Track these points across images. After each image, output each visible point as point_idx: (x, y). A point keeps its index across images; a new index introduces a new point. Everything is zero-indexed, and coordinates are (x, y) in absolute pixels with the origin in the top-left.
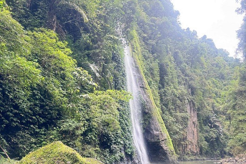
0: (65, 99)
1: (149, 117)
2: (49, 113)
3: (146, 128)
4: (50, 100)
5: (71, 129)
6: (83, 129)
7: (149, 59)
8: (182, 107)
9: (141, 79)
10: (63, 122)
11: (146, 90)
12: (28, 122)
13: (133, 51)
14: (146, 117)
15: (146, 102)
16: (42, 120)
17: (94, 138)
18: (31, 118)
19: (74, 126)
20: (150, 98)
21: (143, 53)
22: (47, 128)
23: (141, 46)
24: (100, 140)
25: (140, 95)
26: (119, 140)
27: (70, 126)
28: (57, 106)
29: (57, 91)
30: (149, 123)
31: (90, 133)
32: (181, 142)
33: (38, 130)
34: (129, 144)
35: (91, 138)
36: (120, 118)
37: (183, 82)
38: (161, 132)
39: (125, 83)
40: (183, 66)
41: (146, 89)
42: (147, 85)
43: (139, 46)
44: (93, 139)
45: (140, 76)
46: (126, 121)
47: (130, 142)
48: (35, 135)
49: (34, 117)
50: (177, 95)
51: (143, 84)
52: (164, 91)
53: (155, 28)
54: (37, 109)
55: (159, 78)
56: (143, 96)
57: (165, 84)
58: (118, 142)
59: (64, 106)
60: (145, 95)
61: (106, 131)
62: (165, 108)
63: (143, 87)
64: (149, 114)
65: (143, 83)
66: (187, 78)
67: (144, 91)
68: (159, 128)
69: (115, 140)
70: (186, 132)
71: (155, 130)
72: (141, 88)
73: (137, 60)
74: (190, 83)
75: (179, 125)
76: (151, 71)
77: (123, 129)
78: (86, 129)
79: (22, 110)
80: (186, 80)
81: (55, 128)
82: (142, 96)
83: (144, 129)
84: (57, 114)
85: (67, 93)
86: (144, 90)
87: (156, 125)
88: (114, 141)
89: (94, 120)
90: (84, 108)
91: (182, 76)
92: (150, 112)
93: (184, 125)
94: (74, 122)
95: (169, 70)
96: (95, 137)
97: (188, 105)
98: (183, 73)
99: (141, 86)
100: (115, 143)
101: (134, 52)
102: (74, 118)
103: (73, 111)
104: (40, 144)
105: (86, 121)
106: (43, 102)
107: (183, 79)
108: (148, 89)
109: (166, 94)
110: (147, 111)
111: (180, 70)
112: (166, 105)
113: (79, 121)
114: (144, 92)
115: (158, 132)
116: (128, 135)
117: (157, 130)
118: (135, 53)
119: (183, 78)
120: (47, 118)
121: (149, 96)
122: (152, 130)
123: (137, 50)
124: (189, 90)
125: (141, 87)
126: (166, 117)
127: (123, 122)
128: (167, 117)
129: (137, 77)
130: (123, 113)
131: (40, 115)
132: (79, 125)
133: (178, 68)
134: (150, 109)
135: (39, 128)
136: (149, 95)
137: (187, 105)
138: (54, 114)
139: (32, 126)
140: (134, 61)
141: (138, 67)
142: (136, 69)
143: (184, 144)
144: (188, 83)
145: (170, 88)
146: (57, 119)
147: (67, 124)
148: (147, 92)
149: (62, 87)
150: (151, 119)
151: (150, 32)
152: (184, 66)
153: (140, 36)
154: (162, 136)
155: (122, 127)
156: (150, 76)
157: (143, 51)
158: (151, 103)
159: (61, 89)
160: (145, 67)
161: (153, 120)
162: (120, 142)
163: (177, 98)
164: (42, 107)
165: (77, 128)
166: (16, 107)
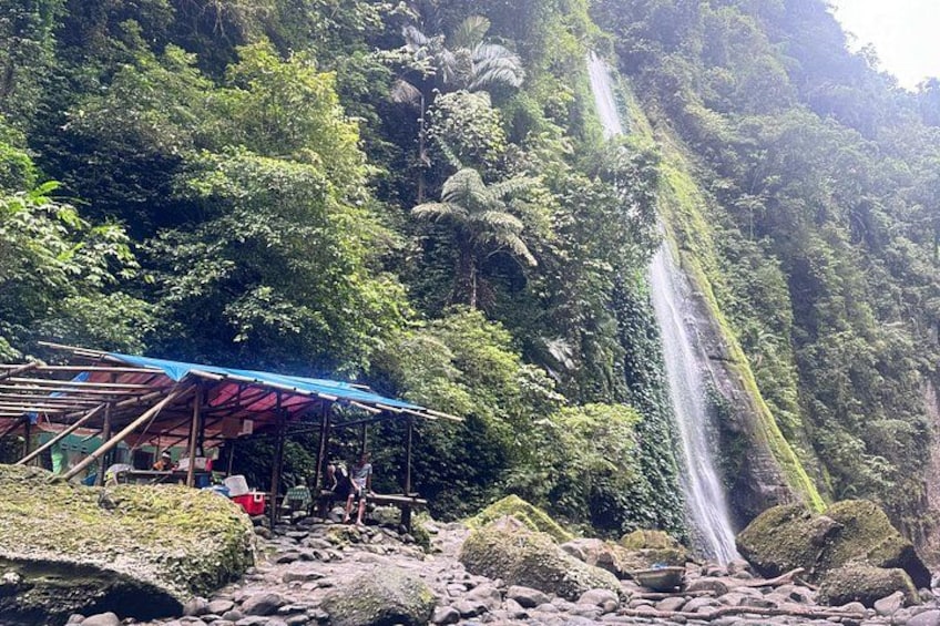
0: (506, 426)
1: (742, 446)
2: (483, 458)
3: (736, 476)
4: (481, 432)
5: (524, 485)
6: (549, 485)
7: (745, 259)
8: (899, 396)
9: (711, 333)
10: (510, 473)
11: (732, 365)
12: (451, 475)
13: (683, 248)
14: (735, 445)
15: (731, 400)
16: (473, 471)
17: (576, 504)
18: (455, 469)
19: (528, 478)
20: (746, 388)
21: (722, 242)
22: (482, 484)
23: (714, 220)
24: (591, 509)
25: (710, 382)
26: (643, 510)
27: (523, 479)
28: (494, 442)
29: (490, 414)
30: (746, 463)
31: (564, 494)
32: (903, 519)
33: (468, 489)
34: (675, 520)
35: (569, 504)
36: (645, 455)
37: (896, 308)
38: (782, 485)
39: (659, 354)
40: (893, 250)
41: (731, 360)
42: (735, 349)
43: (703, 224)
44: (573, 506)
45: (707, 322)
46: (662, 460)
47: (676, 516)
48: (465, 497)
49: (459, 467)
50: (871, 357)
51: (719, 349)
52: (815, 352)
53: (759, 155)
54: (463, 451)
55: (790, 312)
56: (722, 384)
57: (822, 326)
58: (639, 514)
59: (507, 440)
60: (727, 381)
61: (606, 488)
62: (825, 407)
63: (720, 358)
64: (744, 435)
65: (721, 345)
66: (915, 290)
67: (723, 368)
68: (776, 475)
69: (632, 509)
70: (924, 483)
71: (763, 481)
72: (714, 361)
73: (697, 274)
74: (930, 304)
75: (881, 461)
76: (757, 296)
77: (656, 483)
78: (555, 484)
79: (440, 455)
80: (911, 298)
81: (496, 484)
82: (717, 383)
83: (732, 479)
84: (497, 458)
85: (508, 413)
86: (724, 364)
87: (765, 466)
88: (629, 512)
89: (570, 464)
90: (547, 439)
91: (893, 286)
92: (745, 430)
93: (913, 459)
94: (527, 473)
95: (830, 277)
96: (579, 502)
97: (929, 386)
98: (895, 274)
99: (713, 353)
100: (631, 517)
101: (688, 249)
102: (527, 463)
103: (524, 450)
104: (474, 511)
105: (553, 469)
106: (469, 436)
107: (895, 296)
108: (736, 359)
109: (826, 360)
110: (735, 427)
111: (885, 264)
112: (829, 398)
113: (538, 469)
114: (724, 371)
115: (772, 488)
116: (668, 497)
117: (770, 481)
118: (688, 253)
119: (897, 294)
120: (480, 466)
121: (741, 381)
122: (754, 481)
123: (697, 240)
124: (930, 331)
125: (712, 358)
126: (828, 438)
127: (654, 463)
128: (832, 436)
129: (697, 330)
130: (654, 440)
131: (466, 461)
132: (538, 477)
133: (875, 261)
134: (745, 421)
135: (469, 485)
136: (741, 378)
137: (922, 387)
138: (491, 457)
139: (458, 482)
140: (689, 279)
141: (700, 296)
142: (694, 303)
143: (916, 524)
144: (923, 308)
145: (841, 336)
146: (496, 466)
147: (517, 477)
148: (733, 369)
149: (498, 403)
150: (749, 452)
151: (743, 168)
152: (898, 249)
153: (707, 189)
154: (790, 497)
155: (650, 477)
156: (755, 313)
157: (721, 237)
158: (749, 402)
159: (496, 407)
160: (730, 289)
161: (755, 452)
162: (644, 514)
163: (872, 367)
164: (469, 446)
165: (535, 483)
166: (431, 450)
